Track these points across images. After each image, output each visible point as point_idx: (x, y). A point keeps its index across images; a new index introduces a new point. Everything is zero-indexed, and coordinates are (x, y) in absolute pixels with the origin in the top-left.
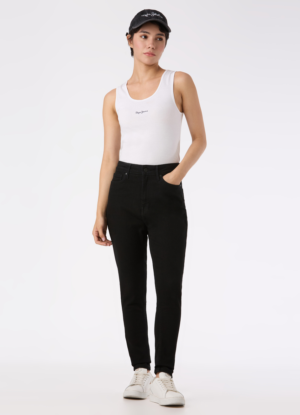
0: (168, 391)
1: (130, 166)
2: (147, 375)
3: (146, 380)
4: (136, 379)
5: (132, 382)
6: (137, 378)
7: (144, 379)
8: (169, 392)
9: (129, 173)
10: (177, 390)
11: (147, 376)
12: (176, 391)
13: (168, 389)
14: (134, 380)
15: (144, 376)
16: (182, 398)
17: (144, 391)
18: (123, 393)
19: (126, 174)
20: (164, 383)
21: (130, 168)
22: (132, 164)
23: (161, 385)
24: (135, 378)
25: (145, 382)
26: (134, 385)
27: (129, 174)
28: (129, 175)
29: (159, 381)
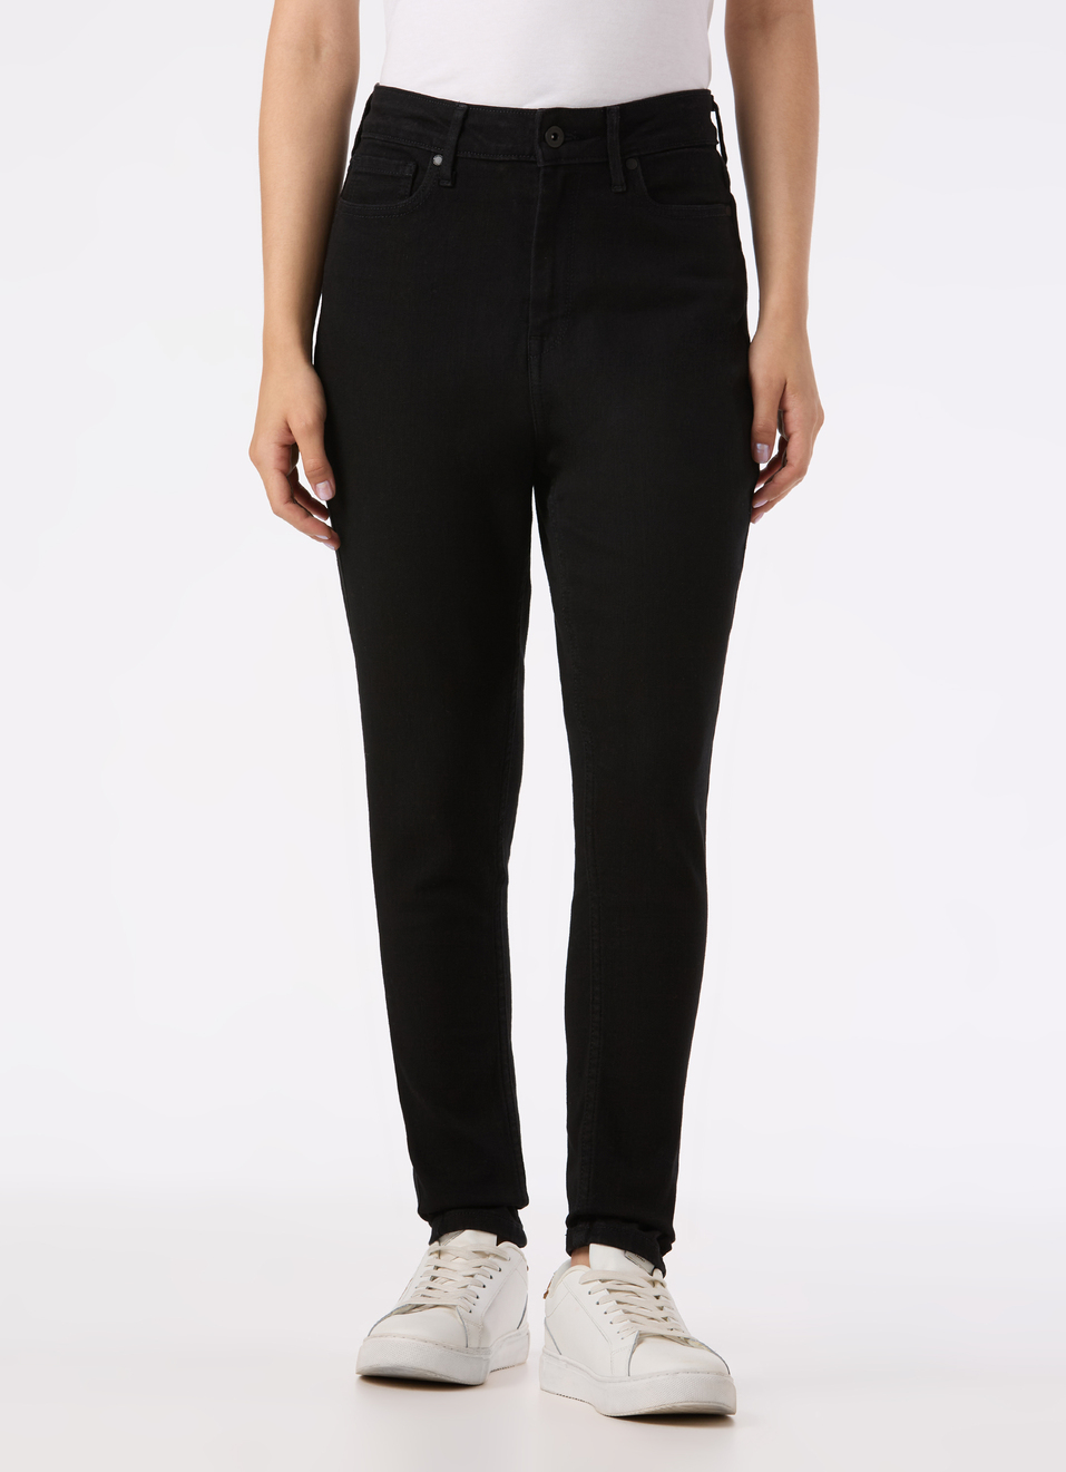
0: (640, 1339)
1: (460, 115)
2: (496, 1256)
3: (486, 1281)
4: (434, 1278)
5: (412, 1291)
6: (436, 1273)
7: (478, 1277)
8: (649, 1343)
9: (456, 159)
10: (693, 1332)
11: (496, 1260)
12: (686, 1341)
13: (645, 1329)
14: (422, 1283)
15: (480, 1261)
16: (720, 1374)
17: (473, 1343)
18: (355, 1354)
19: (438, 160)
20: (621, 1297)
21: (462, 129)
22: (469, 106)
23: (603, 1307)
24: (427, 1273)
25: (479, 1291)
26: (417, 1306)
27: (454, 162)
28: (453, 169)
29: (589, 1287)
